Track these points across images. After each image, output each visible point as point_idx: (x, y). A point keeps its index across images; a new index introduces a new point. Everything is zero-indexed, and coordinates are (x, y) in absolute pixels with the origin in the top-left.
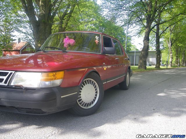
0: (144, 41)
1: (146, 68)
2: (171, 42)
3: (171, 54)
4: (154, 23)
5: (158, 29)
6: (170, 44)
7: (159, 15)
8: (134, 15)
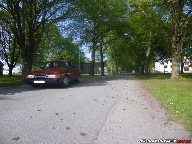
0: (91, 57)
1: (94, 75)
2: (112, 56)
3: (112, 65)
4: (98, 44)
5: (102, 48)
6: (111, 57)
7: (102, 38)
8: (84, 40)
